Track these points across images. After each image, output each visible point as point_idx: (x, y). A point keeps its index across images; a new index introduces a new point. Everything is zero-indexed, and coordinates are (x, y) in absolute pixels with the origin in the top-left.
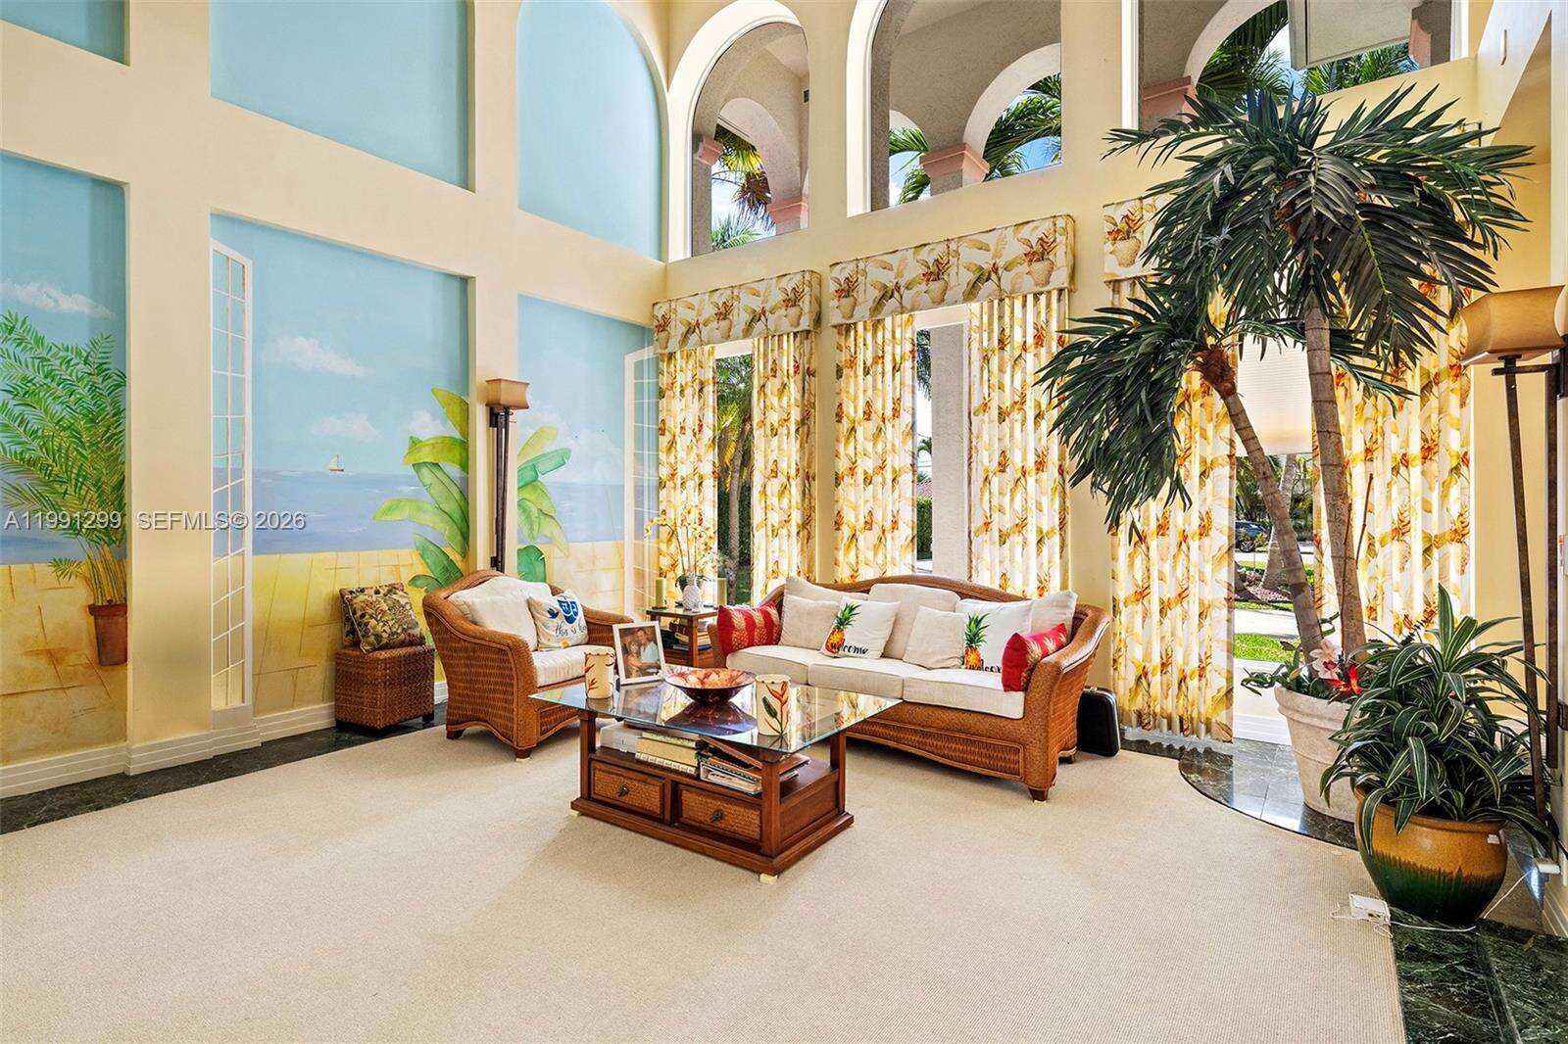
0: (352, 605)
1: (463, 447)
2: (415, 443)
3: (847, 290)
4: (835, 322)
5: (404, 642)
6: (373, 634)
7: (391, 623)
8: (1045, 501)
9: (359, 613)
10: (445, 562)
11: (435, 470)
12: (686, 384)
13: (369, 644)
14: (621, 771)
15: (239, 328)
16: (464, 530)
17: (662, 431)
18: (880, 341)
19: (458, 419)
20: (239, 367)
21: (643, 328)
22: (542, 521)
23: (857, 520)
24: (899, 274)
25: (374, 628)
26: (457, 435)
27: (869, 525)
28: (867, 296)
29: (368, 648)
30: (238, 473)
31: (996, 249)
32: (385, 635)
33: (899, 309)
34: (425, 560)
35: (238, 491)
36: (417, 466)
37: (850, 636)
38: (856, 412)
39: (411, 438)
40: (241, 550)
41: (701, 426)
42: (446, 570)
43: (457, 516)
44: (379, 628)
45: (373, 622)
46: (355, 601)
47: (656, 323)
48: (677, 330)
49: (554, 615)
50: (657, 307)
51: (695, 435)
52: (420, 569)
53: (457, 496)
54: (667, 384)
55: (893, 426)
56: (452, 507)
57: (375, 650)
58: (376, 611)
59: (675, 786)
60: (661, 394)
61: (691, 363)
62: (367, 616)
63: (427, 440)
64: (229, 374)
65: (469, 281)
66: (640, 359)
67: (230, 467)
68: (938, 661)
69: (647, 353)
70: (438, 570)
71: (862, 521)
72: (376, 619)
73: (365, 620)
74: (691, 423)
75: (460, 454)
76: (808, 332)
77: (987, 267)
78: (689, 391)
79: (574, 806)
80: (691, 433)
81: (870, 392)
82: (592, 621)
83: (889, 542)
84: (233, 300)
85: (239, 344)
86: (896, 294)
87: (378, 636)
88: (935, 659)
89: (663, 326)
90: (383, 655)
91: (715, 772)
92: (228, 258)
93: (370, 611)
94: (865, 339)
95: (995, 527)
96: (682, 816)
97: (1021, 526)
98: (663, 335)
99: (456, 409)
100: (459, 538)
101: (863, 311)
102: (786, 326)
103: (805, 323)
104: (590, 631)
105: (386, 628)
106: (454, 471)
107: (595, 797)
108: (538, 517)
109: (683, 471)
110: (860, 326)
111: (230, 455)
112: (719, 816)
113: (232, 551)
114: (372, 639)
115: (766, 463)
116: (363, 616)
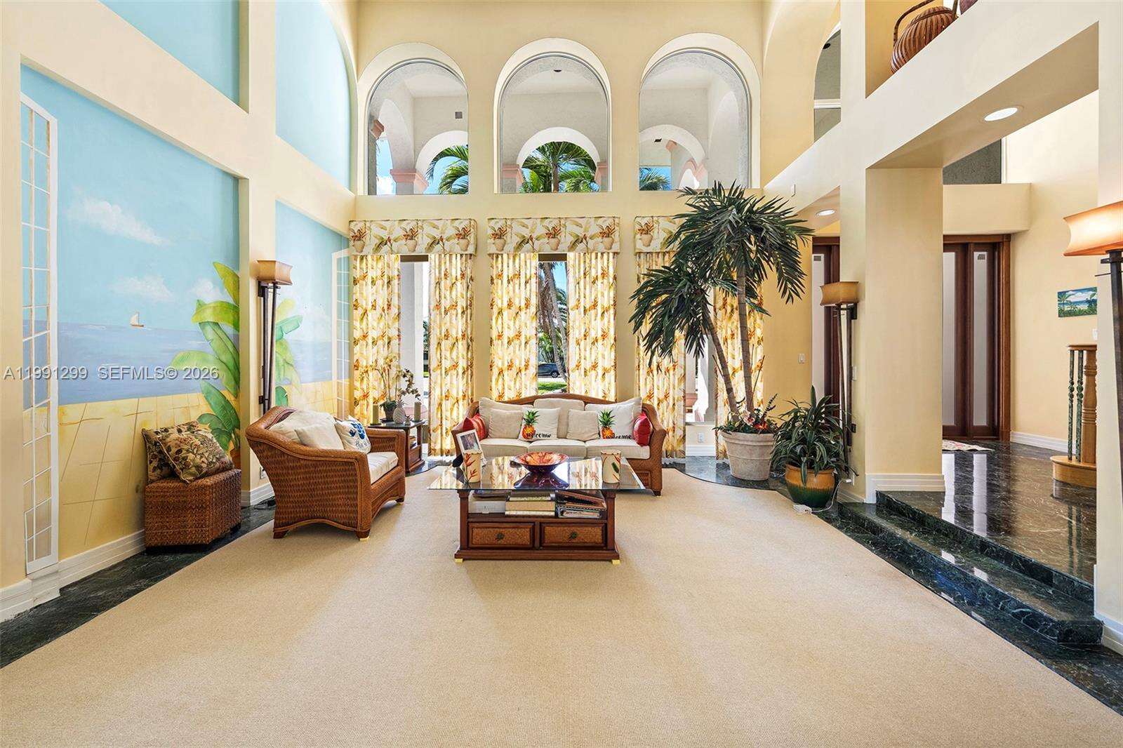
0: (165, 444)
1: (235, 310)
2: (201, 305)
3: (499, 235)
4: (491, 252)
5: (219, 469)
6: (194, 466)
7: (206, 455)
8: (606, 354)
9: (174, 450)
10: (223, 402)
11: (216, 328)
12: (376, 277)
13: (191, 474)
14: (497, 525)
15: (43, 181)
16: (237, 376)
17: (356, 307)
18: (517, 266)
19: (232, 289)
20: (43, 220)
21: (341, 236)
22: (286, 368)
23: (503, 364)
24: (532, 231)
25: (194, 460)
26: (231, 301)
27: (510, 367)
28: (512, 240)
29: (191, 478)
30: (43, 325)
31: (586, 228)
32: (204, 465)
33: (532, 250)
34: (209, 402)
35: (43, 343)
36: (202, 324)
37: (537, 427)
38: (502, 304)
39: (198, 301)
40: (46, 401)
41: (389, 306)
42: (224, 408)
43: (231, 364)
44: (198, 460)
45: (191, 456)
46: (168, 440)
47: (352, 234)
48: (371, 242)
49: (353, 434)
50: (353, 224)
51: (384, 310)
52: (205, 409)
53: (231, 349)
54: (360, 276)
55: (526, 313)
56: (227, 358)
57: (197, 479)
58: (191, 446)
59: (537, 526)
60: (355, 282)
61: (380, 265)
62: (184, 452)
63: (209, 304)
64: (33, 226)
65: (240, 180)
66: (340, 257)
67: (33, 319)
68: (589, 437)
69: (344, 253)
70: (218, 409)
71: (506, 364)
72: (193, 453)
73: (183, 454)
74: (381, 303)
75: (234, 317)
76: (471, 255)
77: (581, 236)
78: (379, 282)
79: (457, 556)
80: (381, 310)
81: (511, 293)
82: (372, 436)
83: (523, 376)
84: (36, 153)
85: (44, 199)
86: (530, 242)
87: (198, 467)
88: (586, 435)
89: (359, 236)
90: (209, 481)
91: (568, 511)
92: (32, 110)
93: (186, 447)
94: (508, 264)
95: (582, 367)
96: (544, 542)
97: (595, 367)
98: (358, 243)
99: (230, 280)
100: (233, 383)
101: (510, 247)
102: (458, 249)
103: (471, 250)
104: (372, 443)
105: (203, 459)
106: (229, 329)
107: (473, 546)
108: (284, 365)
109: (373, 334)
110: (505, 256)
111: (33, 308)
112: (573, 535)
113: (36, 403)
114: (193, 470)
115: (441, 332)
116: (179, 451)
